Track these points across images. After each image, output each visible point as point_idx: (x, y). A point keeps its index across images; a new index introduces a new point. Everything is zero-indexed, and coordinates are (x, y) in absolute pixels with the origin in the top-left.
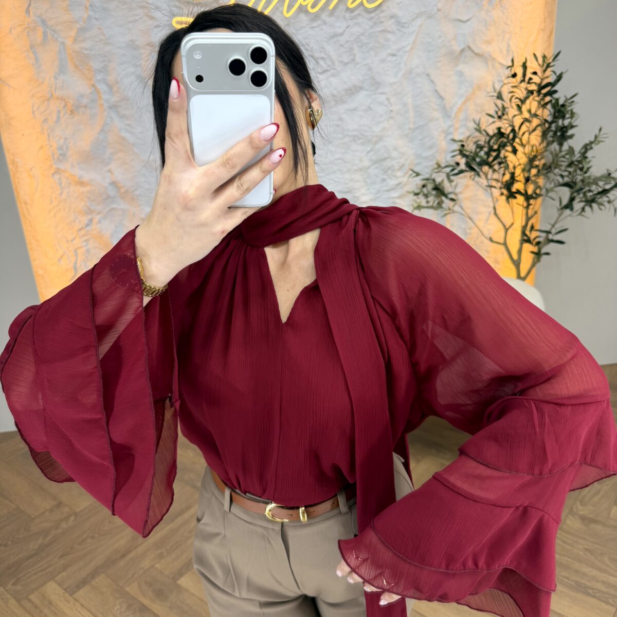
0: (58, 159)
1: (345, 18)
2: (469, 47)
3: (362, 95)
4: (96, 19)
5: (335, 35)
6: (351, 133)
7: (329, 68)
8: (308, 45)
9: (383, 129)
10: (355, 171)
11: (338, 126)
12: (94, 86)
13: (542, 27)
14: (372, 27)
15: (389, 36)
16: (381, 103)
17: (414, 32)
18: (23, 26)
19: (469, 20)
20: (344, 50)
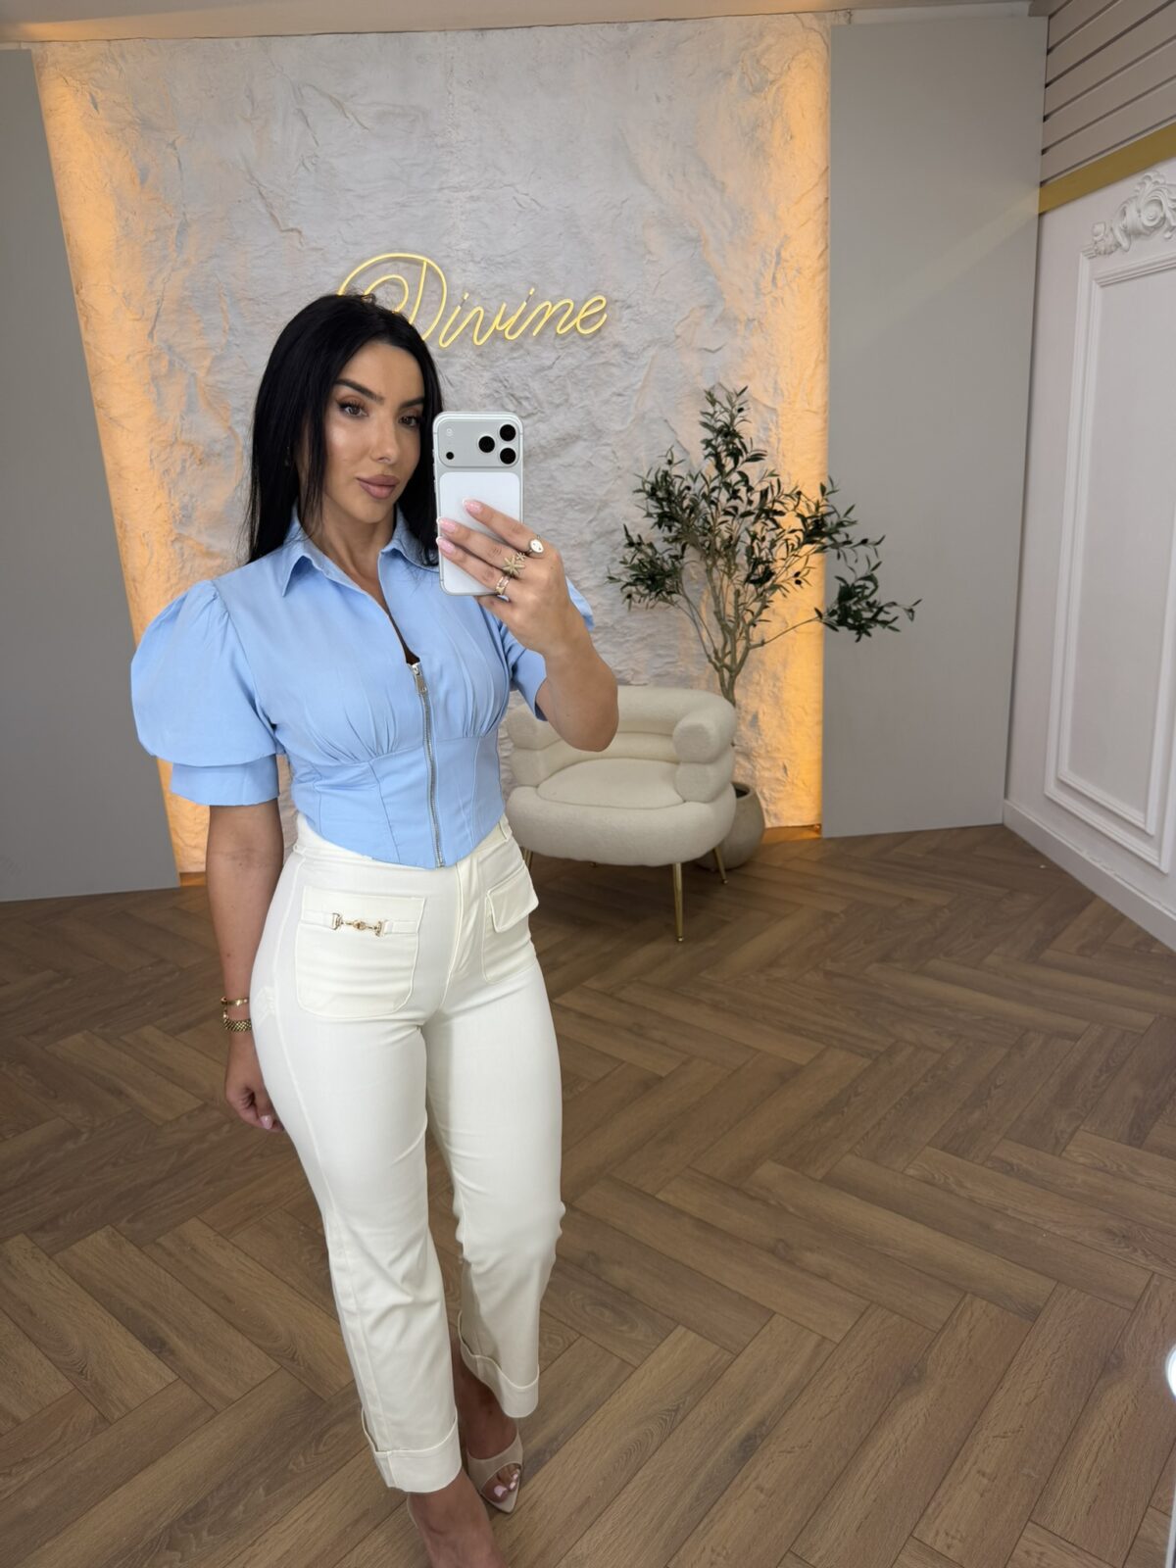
0: (181, 522)
1: (555, 348)
2: (720, 385)
3: (578, 448)
4: (238, 345)
5: (543, 369)
6: (565, 496)
7: (535, 411)
8: (507, 381)
9: (609, 492)
10: (574, 545)
11: (549, 486)
12: (230, 428)
13: (821, 358)
14: (590, 358)
15: (614, 370)
16: (605, 458)
17: (646, 364)
18: (145, 353)
19: (720, 349)
20: (554, 388)
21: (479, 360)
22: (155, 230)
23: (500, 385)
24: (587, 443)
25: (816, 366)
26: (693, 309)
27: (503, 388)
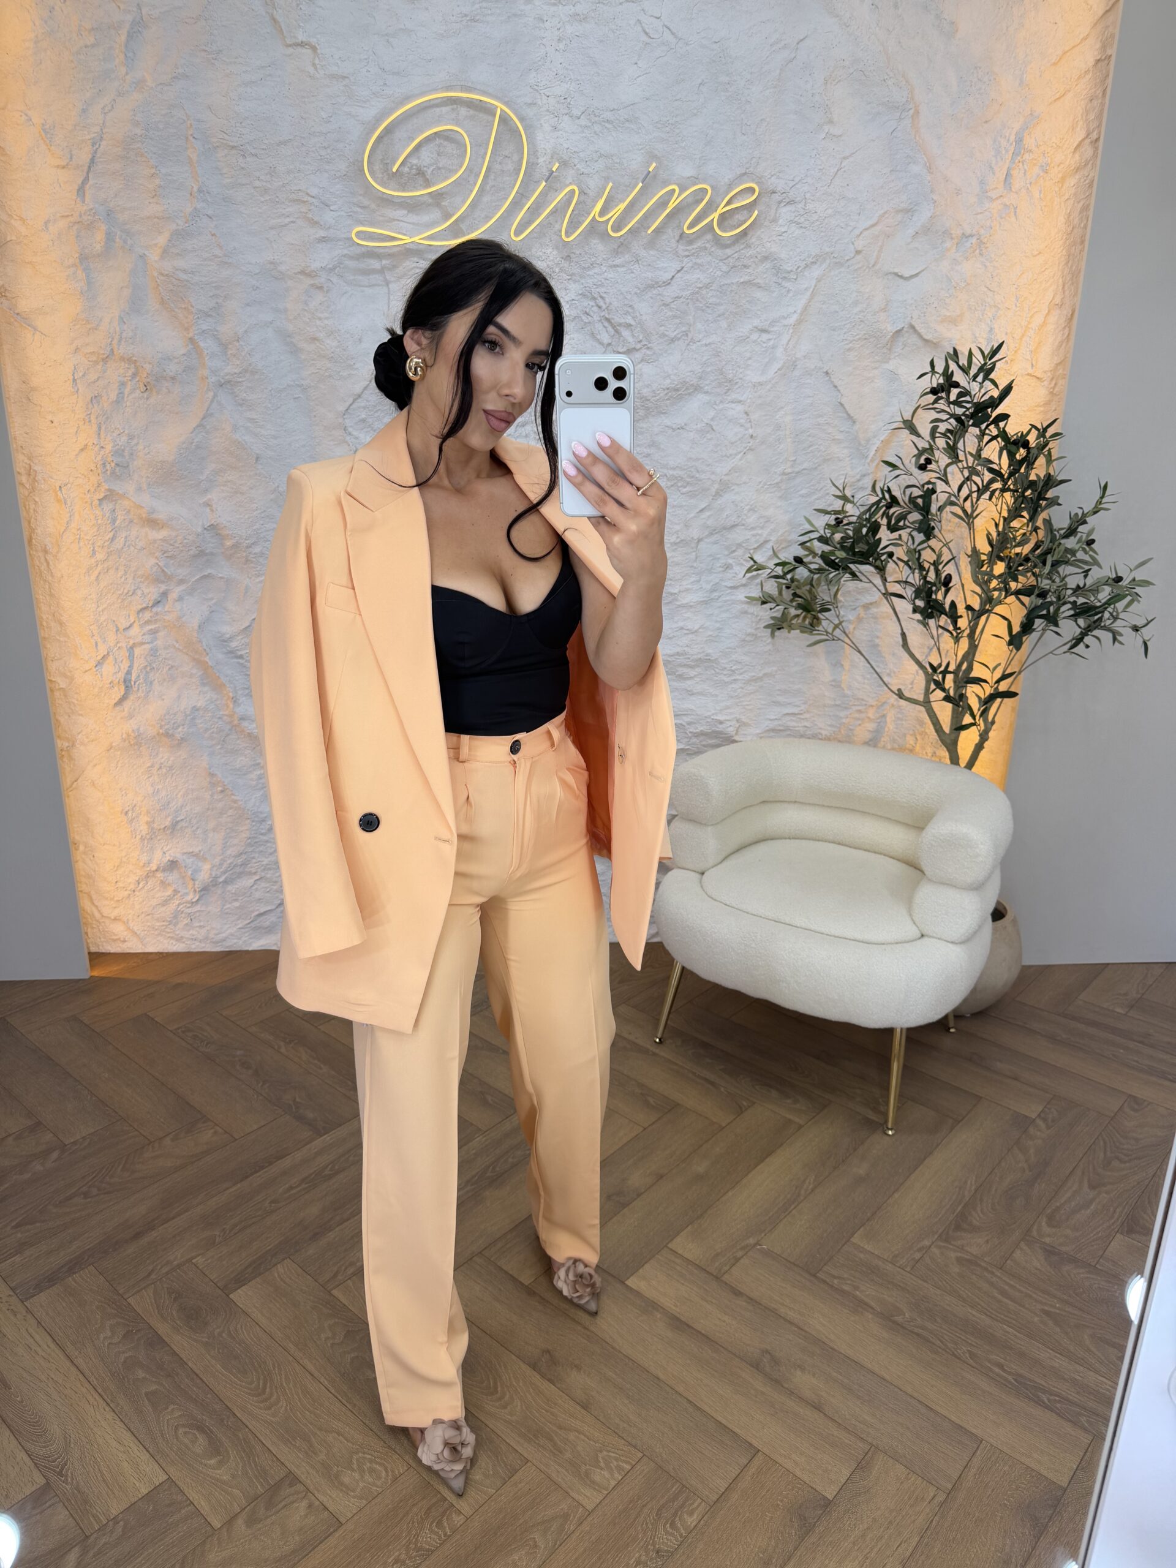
0: (113, 473)
1: (675, 253)
2: (912, 327)
3: (697, 402)
5: (656, 284)
6: (671, 472)
7: (638, 346)
8: (601, 297)
9: (734, 469)
10: (675, 544)
12: (192, 341)
13: (1058, 300)
14: (727, 273)
15: (758, 294)
16: (733, 421)
17: (806, 289)
18: (71, 219)
19: (917, 275)
20: (671, 314)
21: (565, 264)
22: (93, 29)
23: (592, 303)
24: (706, 398)
25: (1049, 311)
26: (885, 213)
27: (595, 309)
